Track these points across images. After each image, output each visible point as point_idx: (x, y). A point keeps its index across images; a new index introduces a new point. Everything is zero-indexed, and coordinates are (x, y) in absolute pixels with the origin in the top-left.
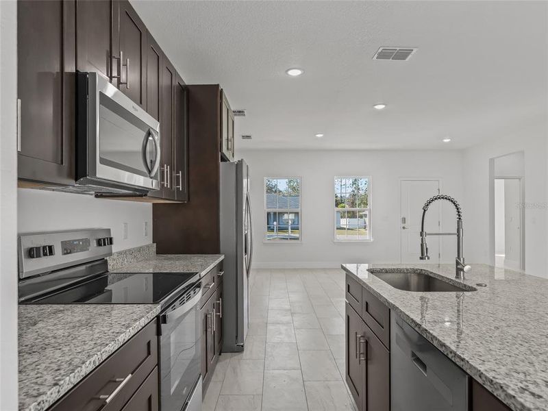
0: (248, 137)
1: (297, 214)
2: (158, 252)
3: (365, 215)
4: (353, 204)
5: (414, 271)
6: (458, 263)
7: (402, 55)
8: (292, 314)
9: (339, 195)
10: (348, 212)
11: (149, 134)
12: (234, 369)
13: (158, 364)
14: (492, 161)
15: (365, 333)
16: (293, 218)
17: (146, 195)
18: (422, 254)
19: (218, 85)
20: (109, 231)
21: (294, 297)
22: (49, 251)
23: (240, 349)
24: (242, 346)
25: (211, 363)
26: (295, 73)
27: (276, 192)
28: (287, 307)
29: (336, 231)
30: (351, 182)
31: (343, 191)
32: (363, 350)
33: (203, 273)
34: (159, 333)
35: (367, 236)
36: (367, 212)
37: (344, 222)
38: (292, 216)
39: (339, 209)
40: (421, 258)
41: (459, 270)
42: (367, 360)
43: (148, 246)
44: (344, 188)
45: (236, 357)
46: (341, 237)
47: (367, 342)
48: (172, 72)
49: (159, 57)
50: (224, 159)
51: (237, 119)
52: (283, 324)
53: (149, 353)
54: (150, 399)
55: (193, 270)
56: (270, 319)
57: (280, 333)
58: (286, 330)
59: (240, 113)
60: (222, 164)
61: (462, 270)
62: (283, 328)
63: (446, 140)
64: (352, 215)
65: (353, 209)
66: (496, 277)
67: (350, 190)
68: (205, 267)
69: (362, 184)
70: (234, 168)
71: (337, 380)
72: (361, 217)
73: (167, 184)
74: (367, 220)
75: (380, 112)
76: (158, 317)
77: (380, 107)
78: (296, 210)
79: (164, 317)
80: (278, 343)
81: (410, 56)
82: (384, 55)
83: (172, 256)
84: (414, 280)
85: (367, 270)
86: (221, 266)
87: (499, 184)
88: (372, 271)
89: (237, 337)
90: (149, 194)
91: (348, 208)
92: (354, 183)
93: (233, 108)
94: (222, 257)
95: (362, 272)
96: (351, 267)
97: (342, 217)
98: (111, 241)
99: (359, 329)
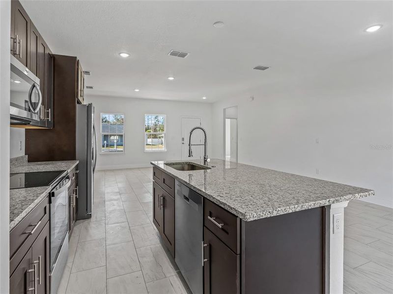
0: (91, 88)
1: (121, 136)
2: (29, 161)
3: (162, 137)
4: (155, 130)
5: (186, 163)
6: (205, 158)
7: (183, 55)
8: (120, 194)
9: (147, 125)
10: (153, 135)
11: (34, 86)
12: (86, 229)
13: (50, 220)
14: (225, 110)
15: (163, 195)
16: (118, 138)
17: (29, 124)
18: (190, 154)
19: (76, 57)
21: (120, 185)
23: (89, 217)
24: (90, 215)
25: (72, 225)
26: (124, 55)
27: (106, 121)
28: (117, 190)
29: (146, 146)
30: (154, 117)
31: (150, 122)
32: (162, 203)
33: (69, 171)
34: (50, 202)
35: (163, 148)
36: (163, 135)
37: (150, 141)
38: (116, 138)
39: (147, 133)
40: (189, 156)
41: (205, 161)
42: (164, 207)
43: (22, 157)
44: (150, 121)
45: (86, 221)
46: (148, 149)
47: (164, 198)
48: (45, 47)
49: (38, 37)
50: (79, 102)
51: (85, 76)
52: (115, 200)
53: (45, 213)
54: (46, 239)
55: (62, 169)
56: (106, 198)
57: (114, 205)
58: (117, 203)
59: (87, 73)
60: (77, 105)
61: (206, 161)
62: (115, 202)
63: (204, 98)
64: (155, 137)
65: (155, 133)
66: (226, 168)
67: (153, 122)
68: (69, 167)
69: (160, 118)
70: (86, 109)
71: (148, 223)
72: (160, 138)
73: (42, 117)
74: (163, 139)
75: (171, 81)
76: (50, 193)
77: (171, 79)
78: (121, 134)
79: (53, 193)
80: (113, 211)
81: (186, 56)
82: (173, 54)
83: (42, 163)
84: (186, 167)
85: (164, 164)
86: (77, 168)
87: (228, 121)
88: (166, 164)
89: (87, 210)
90: (31, 123)
91: (152, 132)
92: (156, 118)
93: (83, 70)
94: (78, 162)
95: (161, 165)
96: (155, 163)
97: (148, 138)
99: (160, 192)
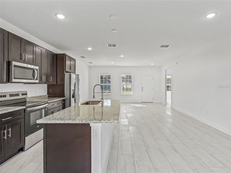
11: (34, 70)
13: (25, 118)
20: (27, 92)
22: (5, 96)
33: (49, 102)
34: (25, 112)
43: (44, 95)
53: (20, 115)
54: (21, 124)
63: (152, 64)
73: (44, 80)
76: (24, 109)
77: (122, 56)
81: (116, 46)
94: (64, 98)
98: (26, 94)
